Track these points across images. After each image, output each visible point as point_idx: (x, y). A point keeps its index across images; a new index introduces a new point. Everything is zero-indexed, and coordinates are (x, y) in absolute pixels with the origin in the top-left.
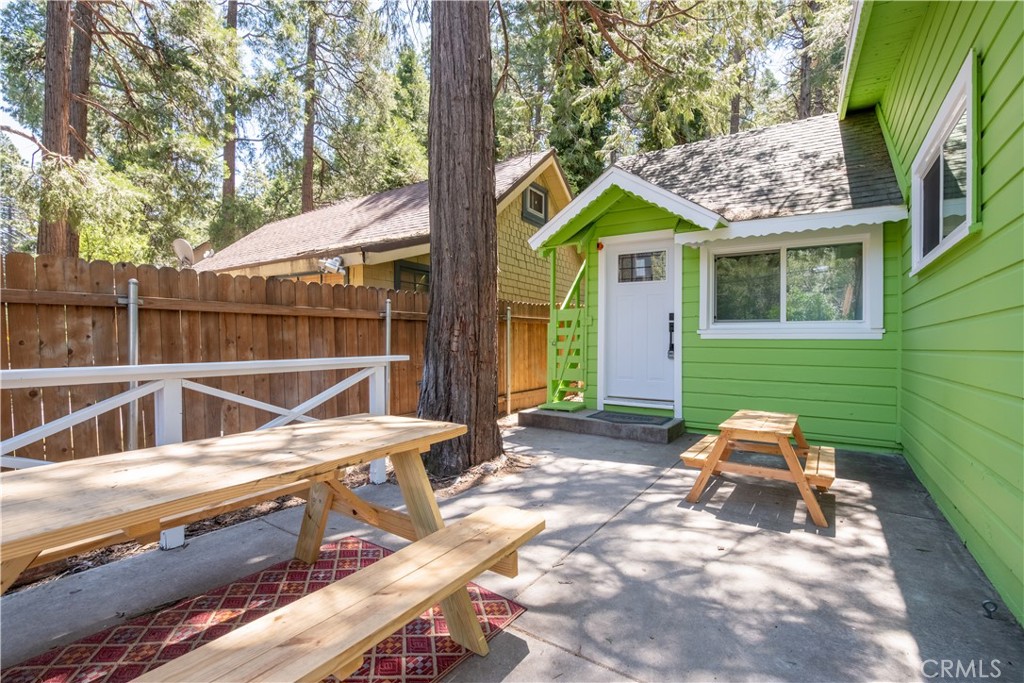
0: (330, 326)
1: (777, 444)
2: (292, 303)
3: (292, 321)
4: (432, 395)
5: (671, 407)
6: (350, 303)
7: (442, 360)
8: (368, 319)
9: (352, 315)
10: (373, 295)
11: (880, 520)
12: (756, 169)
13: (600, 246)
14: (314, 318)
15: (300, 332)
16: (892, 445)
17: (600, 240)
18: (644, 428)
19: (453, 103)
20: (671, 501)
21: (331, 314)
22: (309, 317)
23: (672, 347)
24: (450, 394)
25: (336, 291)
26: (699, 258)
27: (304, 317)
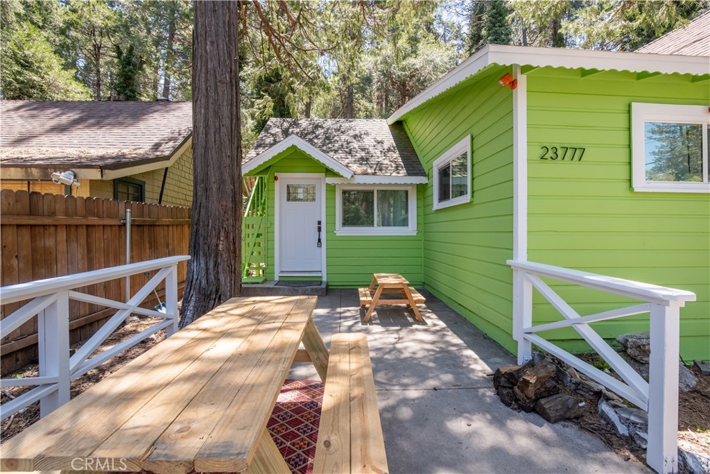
0: (83, 231)
1: (403, 289)
2: (52, 214)
3: (52, 229)
4: (204, 282)
5: (320, 275)
6: (98, 213)
7: (212, 257)
8: (111, 226)
9: (101, 222)
10: (114, 206)
11: (436, 315)
12: (355, 145)
13: (276, 178)
14: (70, 226)
15: (59, 239)
16: (420, 283)
17: (276, 174)
18: (312, 289)
19: (218, 84)
20: (356, 323)
21: (84, 222)
22: (66, 226)
23: (319, 240)
24: (218, 280)
25: (87, 202)
26: (335, 191)
27: (62, 225)
